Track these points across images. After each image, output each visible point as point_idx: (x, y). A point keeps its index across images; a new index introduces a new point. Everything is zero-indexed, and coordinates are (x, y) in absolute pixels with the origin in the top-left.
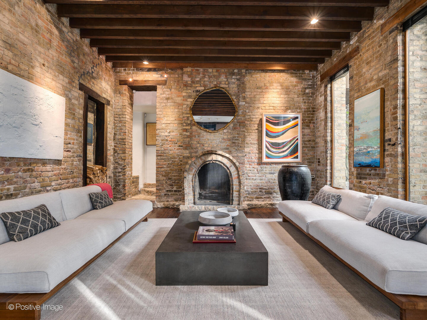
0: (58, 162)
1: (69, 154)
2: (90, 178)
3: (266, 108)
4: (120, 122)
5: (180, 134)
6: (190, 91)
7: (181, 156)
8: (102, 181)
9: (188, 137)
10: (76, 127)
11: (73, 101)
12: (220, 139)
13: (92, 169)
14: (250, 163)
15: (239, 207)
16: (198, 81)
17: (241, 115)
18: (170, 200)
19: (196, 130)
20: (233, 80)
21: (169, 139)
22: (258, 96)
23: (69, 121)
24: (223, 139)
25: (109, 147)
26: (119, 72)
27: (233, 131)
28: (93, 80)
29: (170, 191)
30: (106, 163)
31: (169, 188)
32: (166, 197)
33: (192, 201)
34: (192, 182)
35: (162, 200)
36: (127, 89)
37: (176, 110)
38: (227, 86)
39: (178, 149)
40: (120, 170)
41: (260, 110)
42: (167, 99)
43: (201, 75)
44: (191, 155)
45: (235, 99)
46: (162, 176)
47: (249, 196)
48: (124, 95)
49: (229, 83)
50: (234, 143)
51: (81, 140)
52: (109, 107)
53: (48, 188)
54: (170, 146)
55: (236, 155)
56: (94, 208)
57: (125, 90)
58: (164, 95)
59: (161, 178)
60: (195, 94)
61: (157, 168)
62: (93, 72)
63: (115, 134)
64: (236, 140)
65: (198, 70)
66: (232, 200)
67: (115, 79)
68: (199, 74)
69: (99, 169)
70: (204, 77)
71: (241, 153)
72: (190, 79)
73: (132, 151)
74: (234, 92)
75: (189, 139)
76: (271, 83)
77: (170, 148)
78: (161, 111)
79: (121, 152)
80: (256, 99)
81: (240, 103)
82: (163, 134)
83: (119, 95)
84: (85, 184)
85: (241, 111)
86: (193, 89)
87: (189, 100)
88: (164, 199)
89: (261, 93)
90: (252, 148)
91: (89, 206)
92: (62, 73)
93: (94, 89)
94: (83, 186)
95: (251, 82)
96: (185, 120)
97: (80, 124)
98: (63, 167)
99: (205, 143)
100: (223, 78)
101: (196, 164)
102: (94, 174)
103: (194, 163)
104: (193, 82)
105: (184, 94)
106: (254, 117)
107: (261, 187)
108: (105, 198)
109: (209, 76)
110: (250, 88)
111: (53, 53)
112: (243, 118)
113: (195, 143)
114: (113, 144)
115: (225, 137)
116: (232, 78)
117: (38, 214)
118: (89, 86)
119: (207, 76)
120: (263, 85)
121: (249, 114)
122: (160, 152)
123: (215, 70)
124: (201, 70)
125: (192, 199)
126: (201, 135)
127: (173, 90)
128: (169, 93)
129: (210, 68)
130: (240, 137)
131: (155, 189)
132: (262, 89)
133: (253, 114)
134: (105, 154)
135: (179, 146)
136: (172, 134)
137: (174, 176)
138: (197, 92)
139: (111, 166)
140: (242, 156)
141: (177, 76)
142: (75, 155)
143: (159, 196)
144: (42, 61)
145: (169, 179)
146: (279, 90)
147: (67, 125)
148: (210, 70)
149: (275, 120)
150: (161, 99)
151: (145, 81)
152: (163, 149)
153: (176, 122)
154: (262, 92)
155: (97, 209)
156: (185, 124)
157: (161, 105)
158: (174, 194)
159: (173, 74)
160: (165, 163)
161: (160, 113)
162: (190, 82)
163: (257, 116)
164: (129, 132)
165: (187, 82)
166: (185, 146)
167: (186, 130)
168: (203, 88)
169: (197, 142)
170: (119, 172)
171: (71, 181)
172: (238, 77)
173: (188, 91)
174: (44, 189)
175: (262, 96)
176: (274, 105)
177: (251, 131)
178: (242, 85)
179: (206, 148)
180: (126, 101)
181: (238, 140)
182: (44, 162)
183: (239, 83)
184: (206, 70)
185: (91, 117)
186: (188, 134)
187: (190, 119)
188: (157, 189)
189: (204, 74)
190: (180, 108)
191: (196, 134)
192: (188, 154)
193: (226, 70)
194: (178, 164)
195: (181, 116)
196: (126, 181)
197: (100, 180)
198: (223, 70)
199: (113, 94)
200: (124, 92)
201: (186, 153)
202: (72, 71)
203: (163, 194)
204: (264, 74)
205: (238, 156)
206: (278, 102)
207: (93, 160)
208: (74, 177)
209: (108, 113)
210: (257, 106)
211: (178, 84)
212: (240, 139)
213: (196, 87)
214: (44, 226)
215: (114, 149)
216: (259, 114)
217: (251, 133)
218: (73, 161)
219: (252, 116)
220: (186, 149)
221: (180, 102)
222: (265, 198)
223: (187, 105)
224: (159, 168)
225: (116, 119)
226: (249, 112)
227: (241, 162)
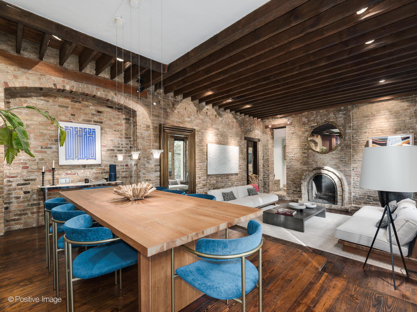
0: (237, 174)
1: (241, 170)
2: (250, 181)
3: (373, 132)
4: (266, 149)
5: (301, 155)
6: (307, 127)
7: (302, 169)
8: (256, 182)
9: (306, 157)
10: (244, 158)
11: (242, 146)
12: (330, 158)
13: (251, 177)
14: (358, 176)
15: (342, 207)
16: (313, 120)
17: (347, 140)
18: (295, 196)
19: (312, 153)
20: (340, 115)
21: (294, 158)
22: (364, 123)
23: (240, 156)
24: (333, 158)
25: (260, 164)
26: (265, 122)
27: (341, 152)
28: (251, 133)
29: (295, 191)
30: (259, 173)
31: (295, 189)
32: (293, 195)
33: (307, 199)
34: (307, 186)
35: (290, 196)
36: (269, 131)
37: (299, 140)
38: (335, 120)
39: (300, 165)
40: (266, 176)
41: (368, 134)
42: (293, 133)
43: (315, 116)
44: (308, 169)
45: (342, 128)
46: (290, 181)
47: (357, 201)
48: (268, 134)
49: (336, 118)
50: (341, 160)
51: (246, 163)
52: (259, 143)
53: (234, 185)
54: (295, 163)
55: (343, 169)
56: (249, 195)
57: (268, 131)
58: (291, 131)
59: (290, 182)
60: (310, 129)
61: (287, 176)
62: (250, 129)
63: (263, 156)
64: (343, 158)
65: (312, 113)
66: (337, 201)
67: (263, 126)
68: (313, 115)
69: (254, 176)
70: (317, 116)
71: (347, 168)
72: (307, 120)
73: (273, 165)
74: (341, 124)
75: (307, 158)
76: (378, 111)
77: (295, 164)
78: (289, 141)
79: (267, 166)
80: (363, 126)
81: (347, 131)
82: (290, 155)
83: (265, 134)
84: (248, 184)
85: (348, 137)
86: (309, 126)
87: (306, 133)
88: (292, 195)
89: (368, 121)
90: (359, 164)
91: (247, 194)
92: (237, 136)
93: (251, 137)
94: (247, 185)
95: (358, 113)
96: (304, 146)
97: (245, 156)
98: (239, 176)
99: (318, 161)
100: (332, 115)
101: (309, 175)
102: (252, 179)
103: (308, 175)
104: (309, 121)
105: (303, 130)
106: (361, 140)
107: (368, 195)
108: (254, 191)
109: (320, 115)
110: (356, 118)
111: (234, 130)
112: (349, 142)
113: (311, 161)
114: (262, 162)
115: (334, 157)
116: (339, 114)
117: (231, 194)
118: (249, 136)
119: (319, 116)
120: (370, 114)
121: (356, 138)
122: (289, 166)
123: (325, 110)
124: (314, 112)
125: (307, 197)
126: (315, 156)
127: (296, 127)
128: (294, 129)
129: (321, 110)
130: (347, 156)
131: (286, 188)
132: (369, 117)
133: (360, 137)
134: (258, 168)
135: (301, 163)
136: (296, 155)
137: (298, 182)
138: (312, 127)
139: (261, 174)
140: (349, 171)
141: (299, 118)
142: (243, 170)
143: (288, 193)
144: (230, 135)
145: (295, 183)
146: (387, 116)
147: (240, 158)
148: (321, 111)
149: (382, 141)
150: (289, 134)
151: (279, 124)
152: (290, 165)
153: (298, 147)
154: (369, 119)
155: (250, 195)
156: (303, 149)
157: (289, 138)
158: (298, 193)
159: (296, 117)
160: (292, 173)
161: (288, 142)
162: (307, 122)
163: (364, 139)
164: (271, 155)
165: (304, 122)
166: (304, 163)
167: (304, 153)
168: (316, 124)
169: (312, 160)
170: (266, 178)
171: (242, 182)
172: (344, 112)
173: (305, 128)
174: (232, 185)
175: (369, 123)
176: (382, 129)
177: (358, 151)
178: (348, 118)
179: (319, 164)
180: (269, 137)
181: (345, 158)
182: (232, 175)
183: (345, 117)
184: (318, 111)
185: (251, 150)
186: (306, 155)
187: (307, 145)
188: (287, 189)
189: (316, 115)
190: (301, 138)
191: (312, 155)
192: (306, 168)
193: (334, 109)
194: (300, 174)
195: (302, 144)
196: (270, 183)
197: (255, 182)
198: (331, 109)
199: (262, 135)
200: (268, 132)
201: (305, 168)
202: (241, 133)
203: (291, 192)
204: (371, 104)
205: (345, 170)
206: (385, 126)
207: (252, 171)
208: (243, 180)
209: (259, 146)
210: (364, 131)
211: (299, 123)
212: (347, 158)
213: (311, 124)
214: (232, 198)
215: (263, 165)
216: (365, 137)
217: (358, 152)
218: (242, 173)
219: (359, 140)
220: (304, 165)
221: (301, 134)
222: (373, 204)
223: (305, 137)
224: (288, 176)
225: (264, 148)
226: (356, 137)
227: (348, 175)
